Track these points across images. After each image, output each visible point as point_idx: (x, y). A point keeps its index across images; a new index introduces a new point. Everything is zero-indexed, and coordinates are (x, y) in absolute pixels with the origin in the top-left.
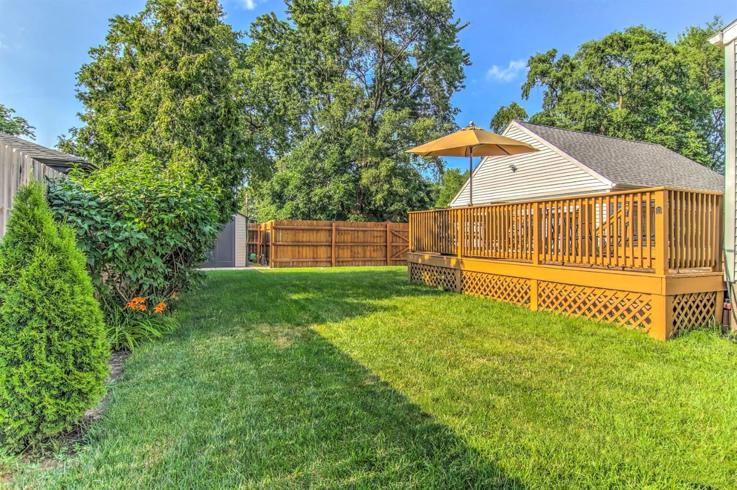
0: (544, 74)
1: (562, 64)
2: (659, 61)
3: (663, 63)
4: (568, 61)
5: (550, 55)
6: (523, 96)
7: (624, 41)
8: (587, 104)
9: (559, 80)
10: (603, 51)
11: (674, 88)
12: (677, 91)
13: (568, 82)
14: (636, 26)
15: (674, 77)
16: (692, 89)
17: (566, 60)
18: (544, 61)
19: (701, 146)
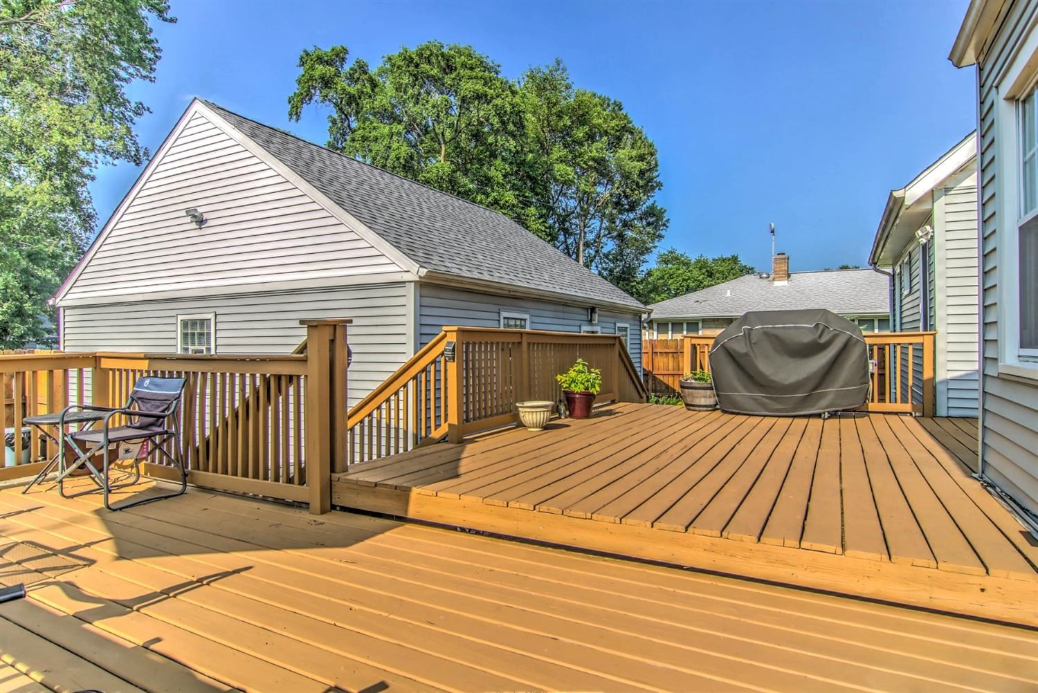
0: (327, 83)
1: (356, 75)
2: (492, 98)
3: (498, 101)
4: (365, 72)
5: (337, 55)
6: (291, 115)
7: (447, 58)
8: (395, 146)
9: (352, 99)
10: (417, 66)
11: (512, 142)
12: (515, 147)
13: (366, 104)
14: (462, 46)
15: (511, 127)
16: (531, 151)
17: (363, 68)
18: (327, 63)
19: (543, 229)
